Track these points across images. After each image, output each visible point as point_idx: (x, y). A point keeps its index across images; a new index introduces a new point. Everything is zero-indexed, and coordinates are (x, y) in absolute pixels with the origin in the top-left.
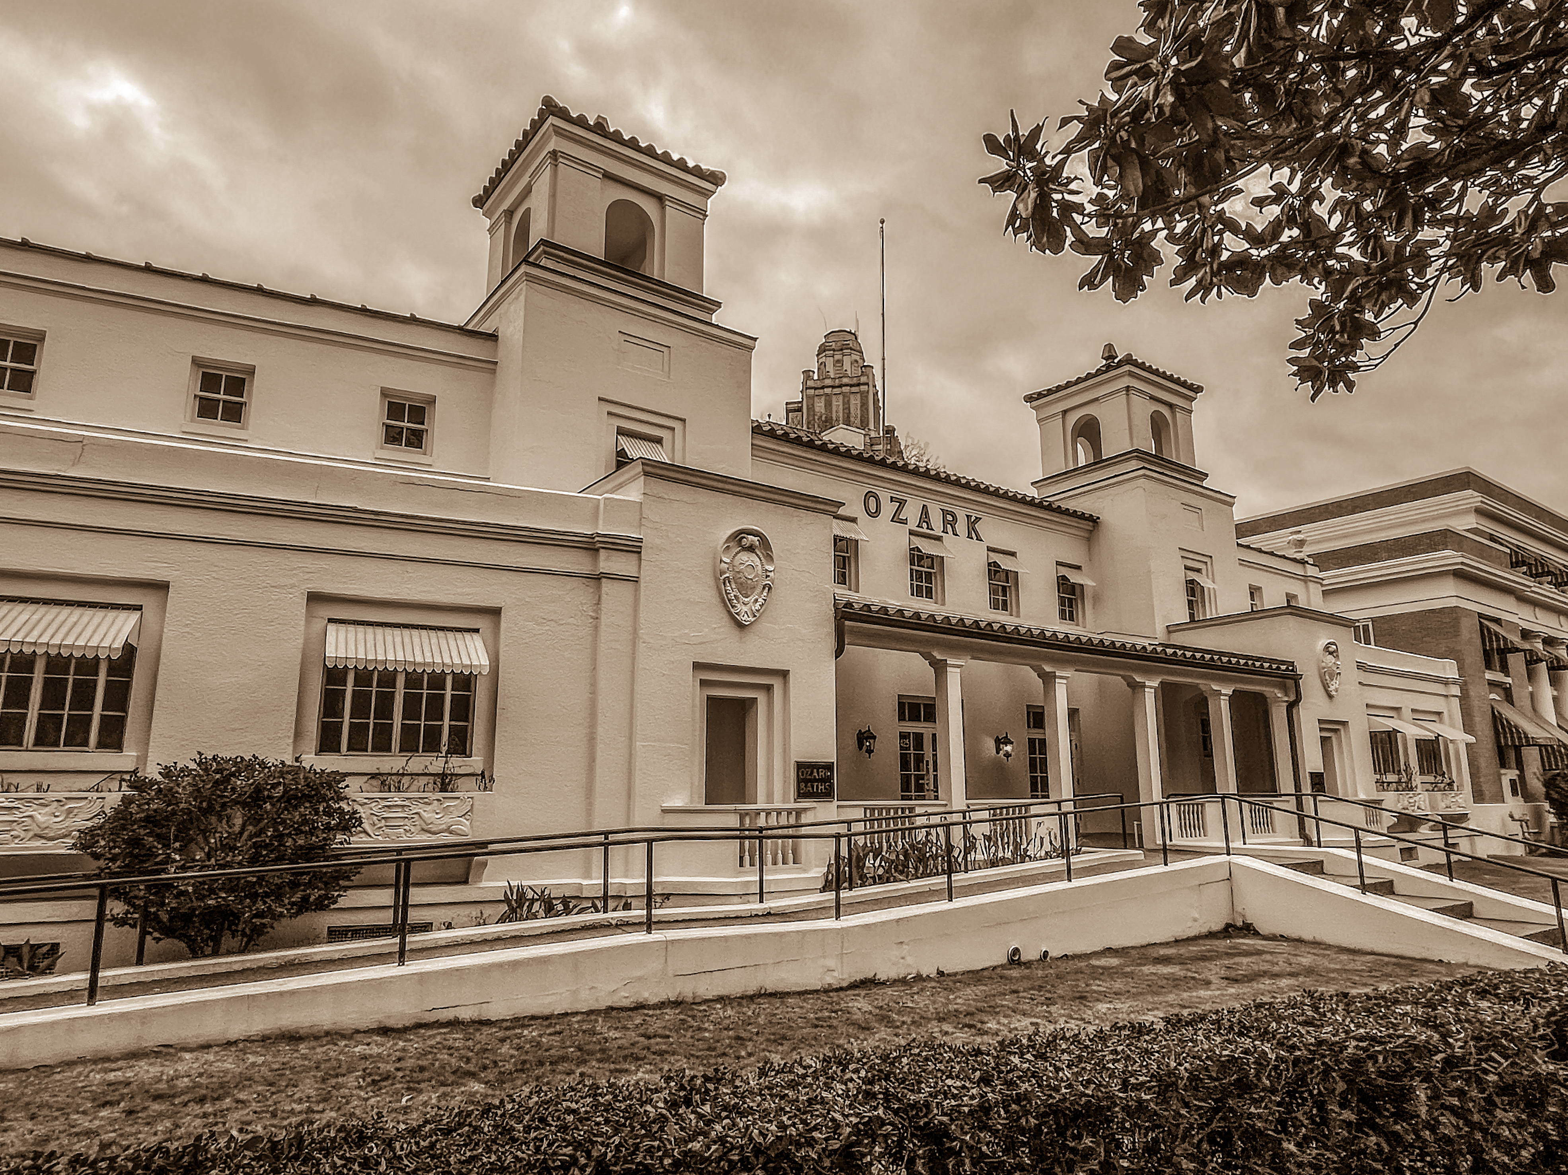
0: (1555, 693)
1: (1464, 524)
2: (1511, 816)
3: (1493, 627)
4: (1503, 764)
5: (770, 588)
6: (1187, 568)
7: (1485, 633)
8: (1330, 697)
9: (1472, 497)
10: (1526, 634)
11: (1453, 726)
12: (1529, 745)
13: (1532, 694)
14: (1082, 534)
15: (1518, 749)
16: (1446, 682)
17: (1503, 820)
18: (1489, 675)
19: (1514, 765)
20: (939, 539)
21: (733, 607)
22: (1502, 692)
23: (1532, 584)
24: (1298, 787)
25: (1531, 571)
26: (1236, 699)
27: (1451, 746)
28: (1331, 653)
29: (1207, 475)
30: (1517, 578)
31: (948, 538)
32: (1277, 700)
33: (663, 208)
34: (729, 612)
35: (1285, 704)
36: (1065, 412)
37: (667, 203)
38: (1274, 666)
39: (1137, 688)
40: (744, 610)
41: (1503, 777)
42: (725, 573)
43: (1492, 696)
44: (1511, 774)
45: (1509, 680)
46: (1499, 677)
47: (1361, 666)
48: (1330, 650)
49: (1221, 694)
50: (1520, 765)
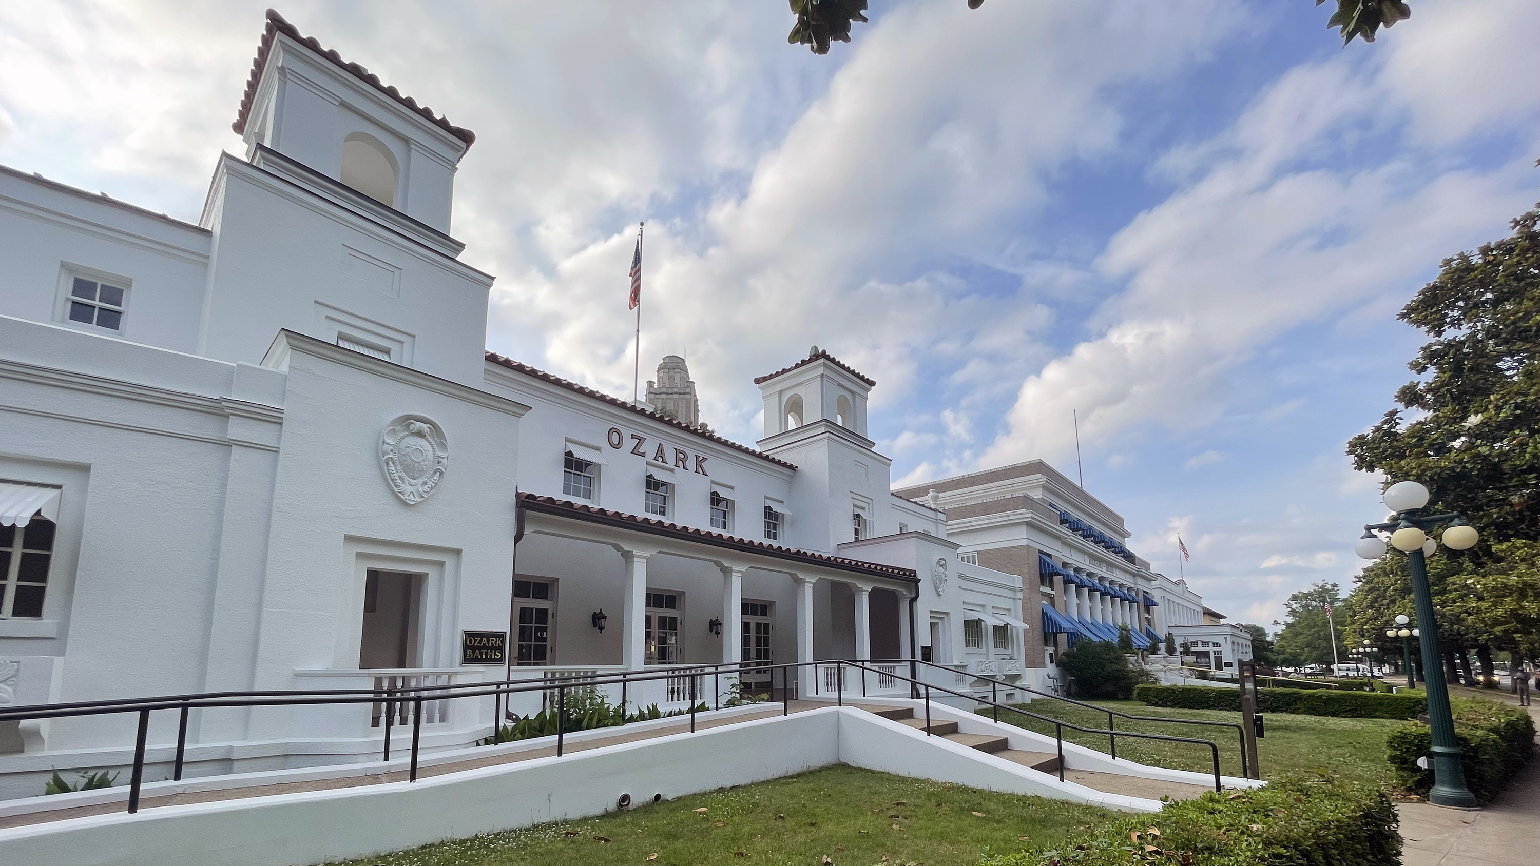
0: (1078, 602)
1: (1037, 494)
2: (1048, 676)
3: (1047, 559)
4: (1046, 643)
5: (442, 473)
6: (855, 506)
7: (1042, 562)
8: (939, 595)
9: (1039, 478)
10: (1065, 565)
11: (1016, 618)
12: (1061, 633)
13: (1065, 601)
14: (785, 478)
15: (1055, 635)
16: (1014, 590)
17: (1044, 678)
18: (1043, 589)
19: (1052, 644)
20: (672, 471)
21: (396, 486)
22: (1049, 600)
23: (1070, 534)
24: (913, 655)
25: (1071, 526)
26: (873, 595)
27: (1014, 630)
28: (942, 566)
29: (874, 444)
30: (1064, 530)
31: (679, 471)
32: (904, 596)
33: (409, 150)
34: (393, 491)
35: (909, 600)
36: (781, 392)
37: (413, 146)
38: (901, 573)
39: (799, 582)
40: (410, 489)
41: (1046, 652)
42: (388, 453)
43: (1044, 602)
44: (1051, 650)
45: (1053, 592)
46: (1048, 590)
47: (961, 576)
48: (942, 563)
49: (863, 591)
50: (1056, 645)
